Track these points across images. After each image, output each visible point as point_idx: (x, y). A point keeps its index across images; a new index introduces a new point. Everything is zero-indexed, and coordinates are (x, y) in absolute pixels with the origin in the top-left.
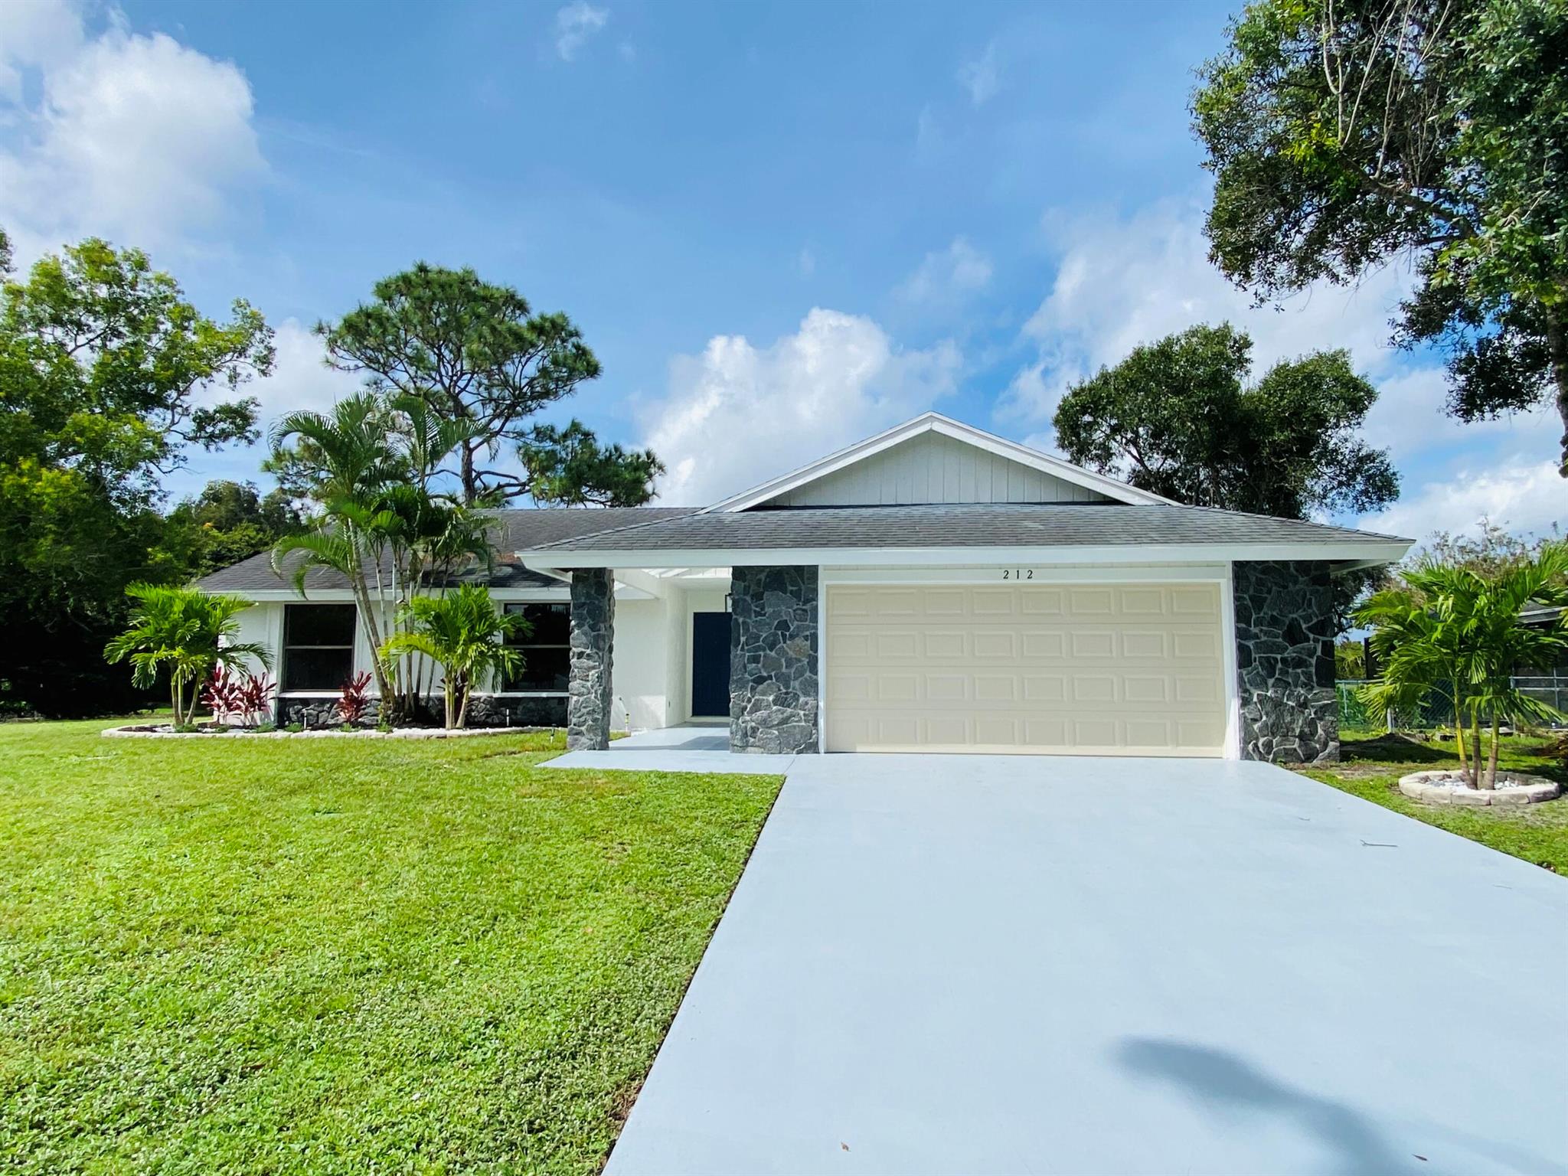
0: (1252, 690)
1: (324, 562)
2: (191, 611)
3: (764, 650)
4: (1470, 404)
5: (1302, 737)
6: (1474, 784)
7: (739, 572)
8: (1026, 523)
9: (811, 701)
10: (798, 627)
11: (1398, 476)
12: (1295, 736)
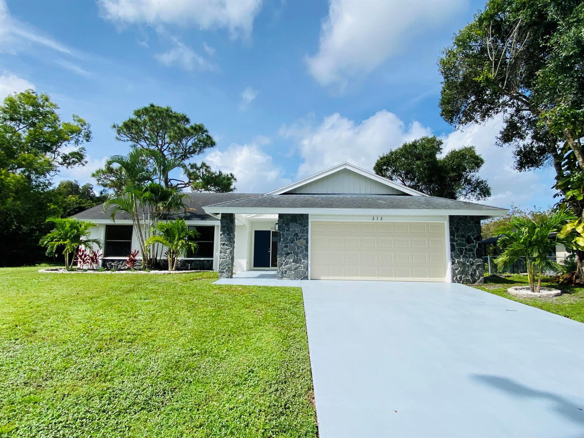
0: (455, 259)
1: (123, 209)
2: (73, 226)
3: (289, 243)
4: (521, 166)
5: (471, 275)
6: (533, 291)
7: (281, 216)
8: (379, 201)
9: (306, 261)
10: (302, 235)
11: (491, 189)
12: (469, 275)
